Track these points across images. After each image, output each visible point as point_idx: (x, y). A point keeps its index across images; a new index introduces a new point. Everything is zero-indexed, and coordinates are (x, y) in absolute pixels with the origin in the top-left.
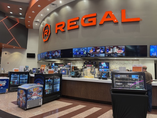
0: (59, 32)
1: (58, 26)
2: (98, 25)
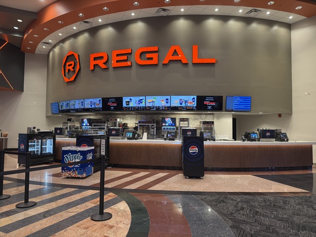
0: (97, 69)
1: (95, 59)
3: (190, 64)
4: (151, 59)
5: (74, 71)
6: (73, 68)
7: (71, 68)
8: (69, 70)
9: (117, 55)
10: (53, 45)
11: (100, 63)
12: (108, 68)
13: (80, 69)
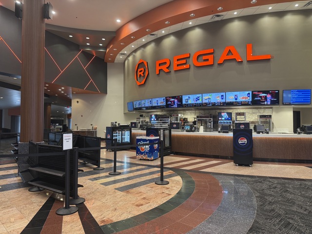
0: (162, 73)
1: (160, 65)
2: (216, 64)
3: (245, 62)
4: (208, 60)
5: (144, 76)
6: (143, 73)
7: (141, 73)
8: (140, 75)
9: (178, 60)
10: (128, 55)
11: (164, 67)
12: (170, 72)
13: (148, 74)
